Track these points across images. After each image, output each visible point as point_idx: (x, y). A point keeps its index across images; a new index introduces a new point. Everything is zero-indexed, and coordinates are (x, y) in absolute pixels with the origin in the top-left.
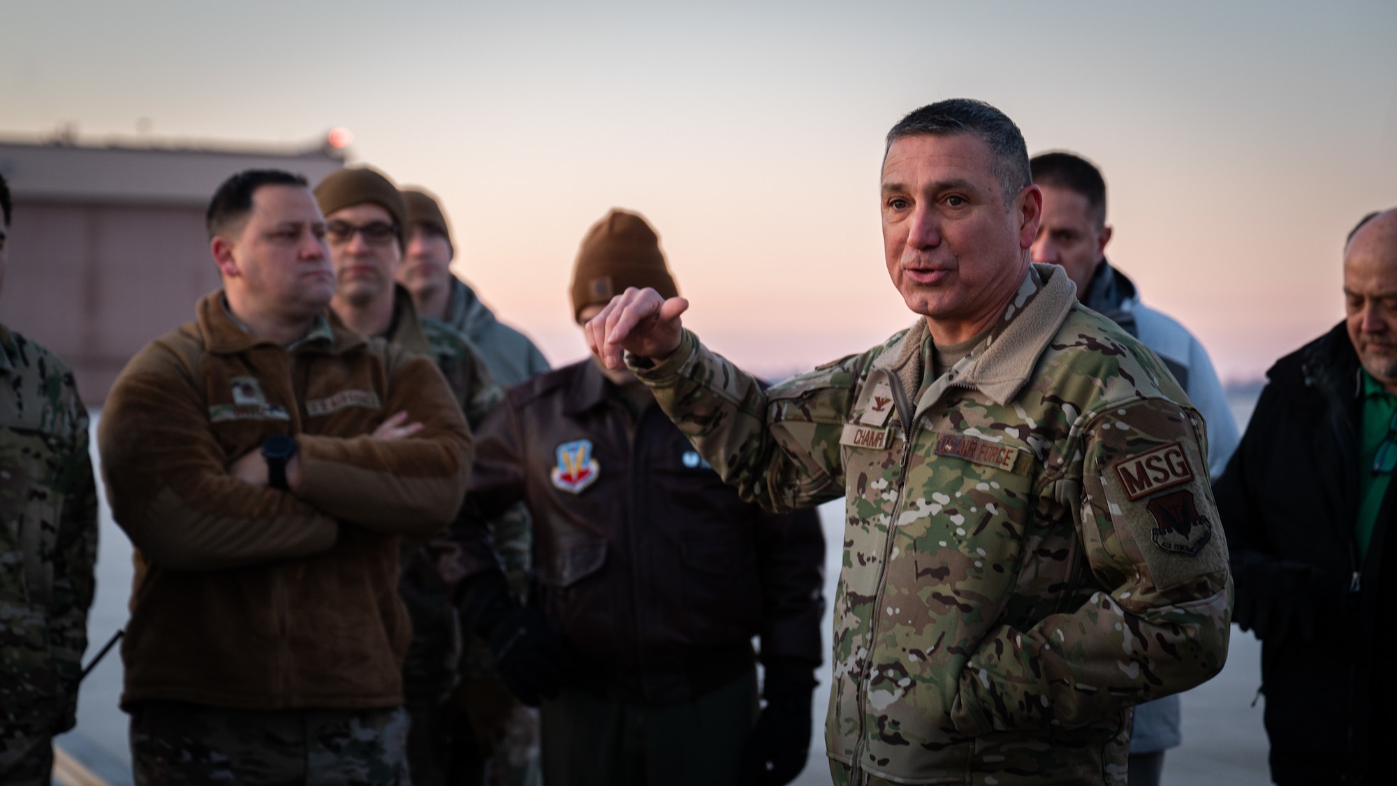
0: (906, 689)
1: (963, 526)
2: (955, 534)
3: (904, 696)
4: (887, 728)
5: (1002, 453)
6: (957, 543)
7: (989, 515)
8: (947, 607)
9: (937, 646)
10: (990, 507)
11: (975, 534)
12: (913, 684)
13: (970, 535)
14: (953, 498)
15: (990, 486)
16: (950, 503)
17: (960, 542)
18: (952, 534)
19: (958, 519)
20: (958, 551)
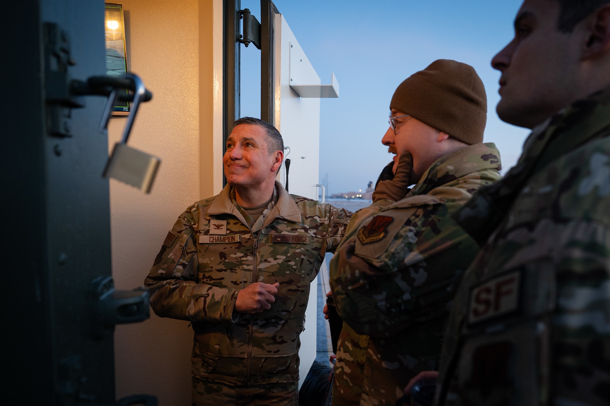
0: (283, 324)
1: (294, 265)
2: (292, 268)
3: (283, 327)
4: (277, 339)
5: (303, 238)
6: (294, 271)
7: (303, 259)
8: (296, 293)
9: (294, 306)
10: (302, 257)
11: (300, 267)
12: (286, 322)
13: (298, 267)
14: (287, 257)
15: (301, 250)
16: (286, 258)
17: (295, 270)
18: (291, 268)
19: (292, 263)
20: (295, 273)
